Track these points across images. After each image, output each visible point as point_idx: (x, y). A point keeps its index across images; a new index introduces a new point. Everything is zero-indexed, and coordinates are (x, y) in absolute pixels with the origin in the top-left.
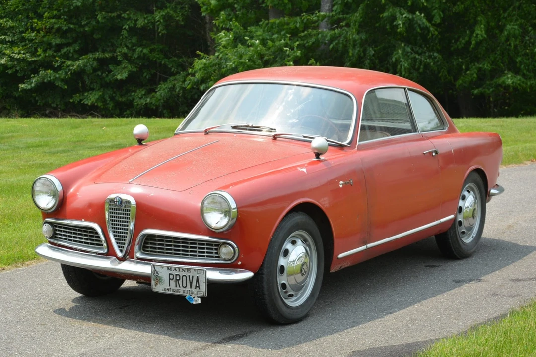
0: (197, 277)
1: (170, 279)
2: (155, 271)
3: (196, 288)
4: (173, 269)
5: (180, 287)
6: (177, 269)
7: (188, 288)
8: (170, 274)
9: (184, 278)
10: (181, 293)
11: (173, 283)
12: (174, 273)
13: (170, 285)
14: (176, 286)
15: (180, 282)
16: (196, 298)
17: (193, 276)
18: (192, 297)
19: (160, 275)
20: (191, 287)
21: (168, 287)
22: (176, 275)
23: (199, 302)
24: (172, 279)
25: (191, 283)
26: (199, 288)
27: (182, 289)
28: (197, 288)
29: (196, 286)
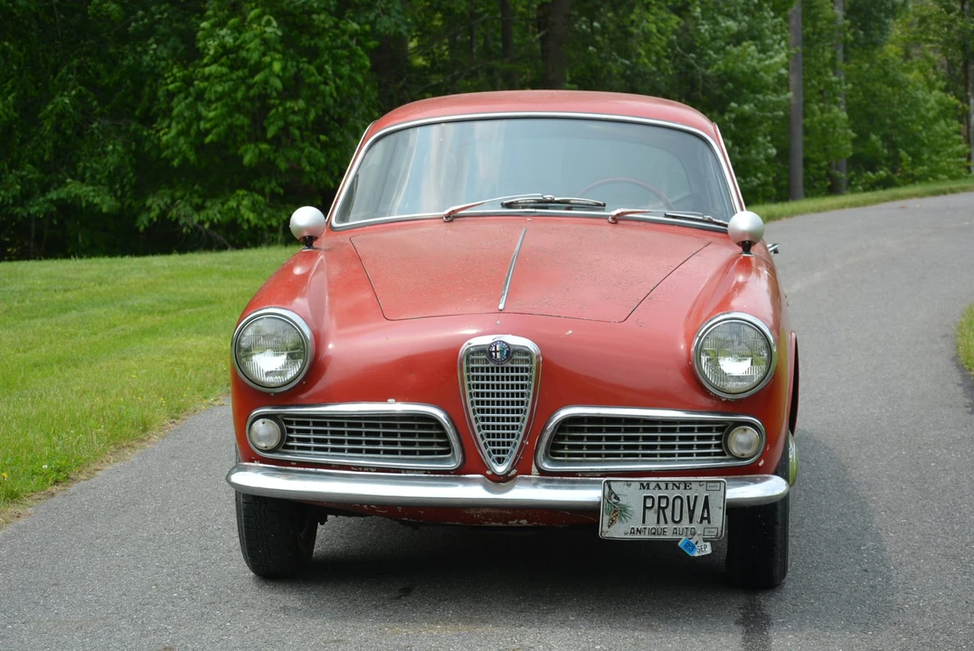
0: (706, 497)
1: (645, 508)
2: (610, 495)
3: (701, 522)
4: (652, 485)
5: (666, 522)
6: (662, 485)
7: (685, 523)
8: (646, 498)
9: (678, 502)
10: (669, 536)
11: (651, 515)
12: (656, 494)
13: (644, 522)
14: (658, 522)
15: (668, 512)
16: (701, 543)
17: (696, 497)
18: (693, 541)
19: (623, 501)
20: (691, 521)
21: (640, 526)
22: (660, 498)
23: (709, 550)
24: (651, 508)
25: (692, 513)
26: (709, 522)
27: (671, 526)
28: (705, 522)
29: (703, 518)
